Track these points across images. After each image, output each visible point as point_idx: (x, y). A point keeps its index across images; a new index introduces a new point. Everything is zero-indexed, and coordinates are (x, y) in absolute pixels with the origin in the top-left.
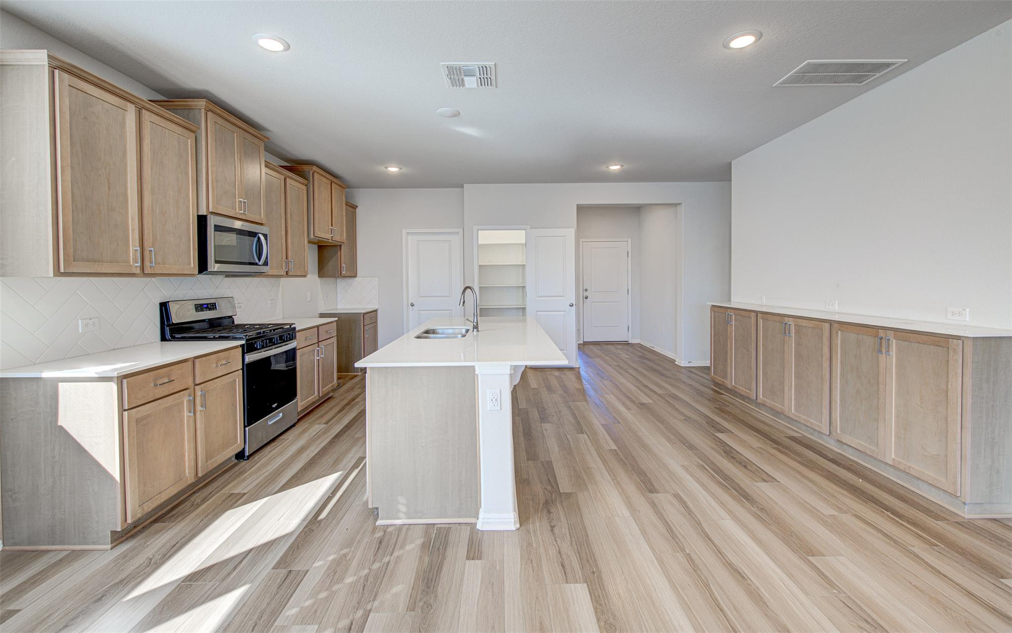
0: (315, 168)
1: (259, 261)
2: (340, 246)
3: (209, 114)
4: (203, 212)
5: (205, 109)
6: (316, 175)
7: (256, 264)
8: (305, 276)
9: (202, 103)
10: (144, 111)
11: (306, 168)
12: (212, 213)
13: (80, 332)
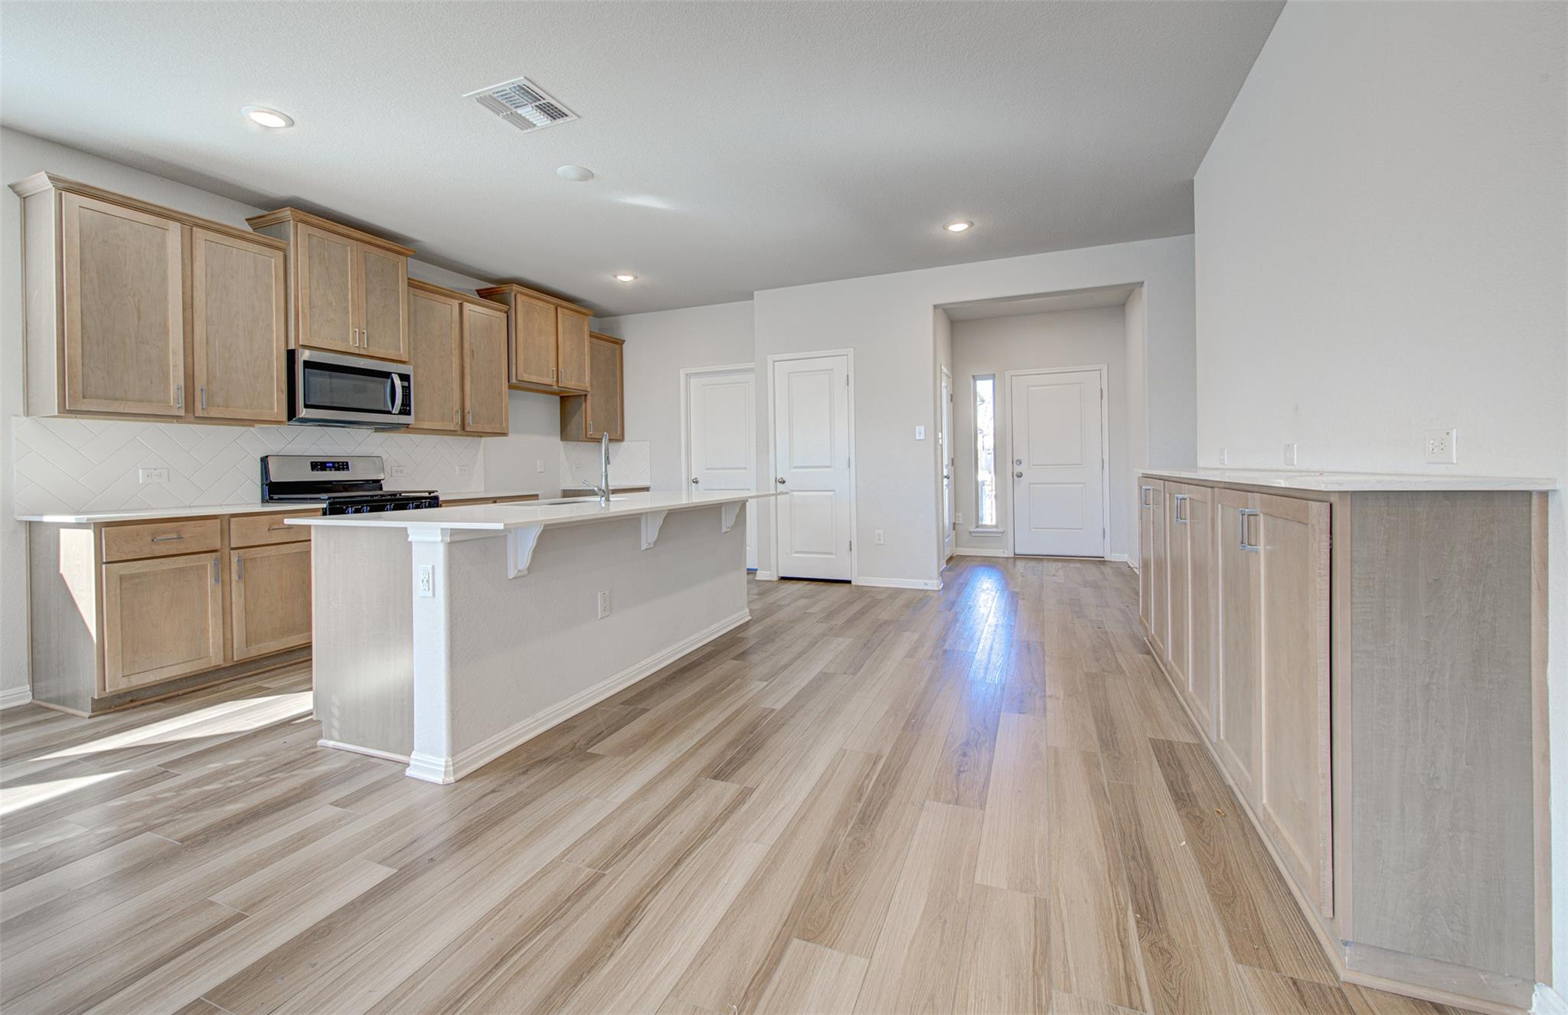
0: (515, 287)
1: (393, 408)
2: (586, 395)
3: (300, 225)
4: (292, 346)
5: (294, 220)
6: (520, 298)
7: (389, 413)
8: (504, 434)
9: (287, 213)
10: (194, 229)
11: (505, 288)
12: (305, 347)
13: (141, 481)
